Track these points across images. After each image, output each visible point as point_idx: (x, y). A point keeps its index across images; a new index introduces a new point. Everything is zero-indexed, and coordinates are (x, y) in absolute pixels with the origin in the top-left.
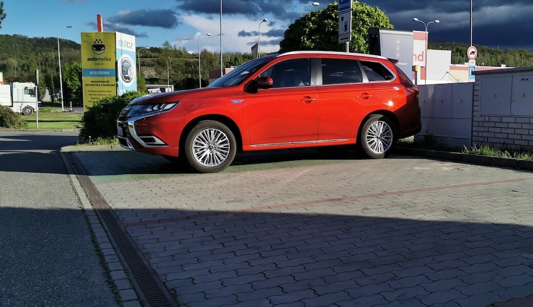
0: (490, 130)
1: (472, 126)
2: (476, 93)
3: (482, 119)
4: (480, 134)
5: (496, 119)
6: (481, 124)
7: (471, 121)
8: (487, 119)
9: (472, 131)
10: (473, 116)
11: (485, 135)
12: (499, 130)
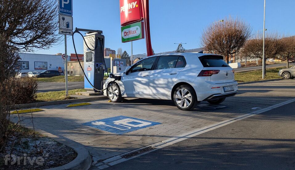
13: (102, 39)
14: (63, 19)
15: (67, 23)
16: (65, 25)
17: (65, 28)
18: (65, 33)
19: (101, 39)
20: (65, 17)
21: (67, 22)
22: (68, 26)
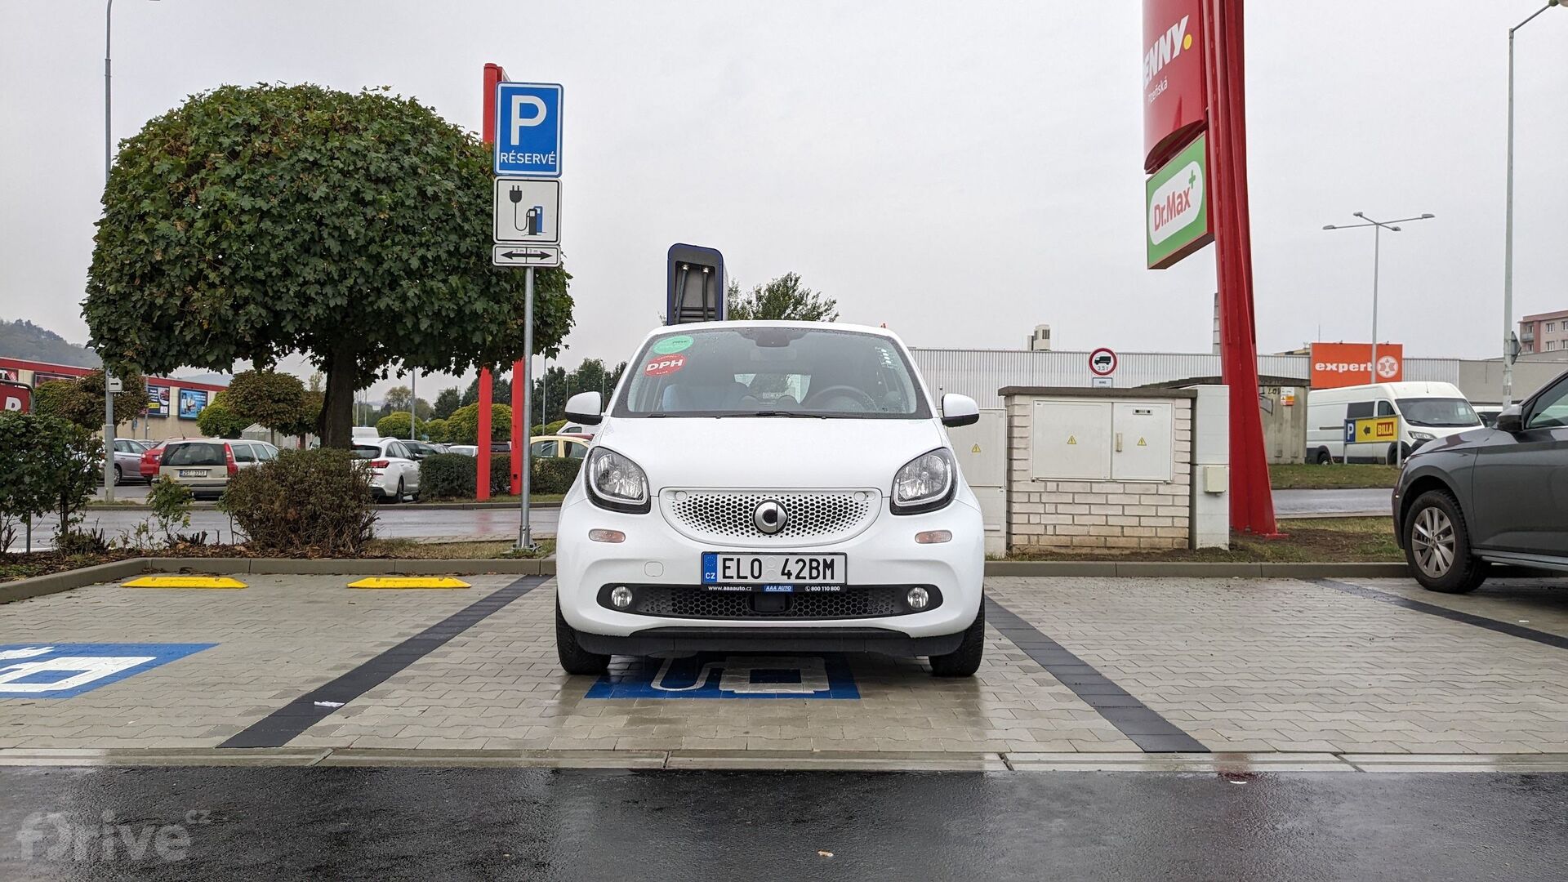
0: (1061, 508)
1: (1009, 502)
2: (1016, 432)
3: (1039, 487)
4: (1034, 519)
5: (1077, 487)
6: (1035, 498)
7: (1005, 492)
8: (1052, 486)
9: (1009, 513)
10: (1010, 481)
11: (1046, 519)
12: (1085, 509)
13: (708, 267)
14: (516, 196)
15: (532, 214)
16: (522, 222)
17: (524, 235)
18: (523, 260)
19: (706, 271)
20: (524, 187)
21: (534, 210)
22: (535, 224)
